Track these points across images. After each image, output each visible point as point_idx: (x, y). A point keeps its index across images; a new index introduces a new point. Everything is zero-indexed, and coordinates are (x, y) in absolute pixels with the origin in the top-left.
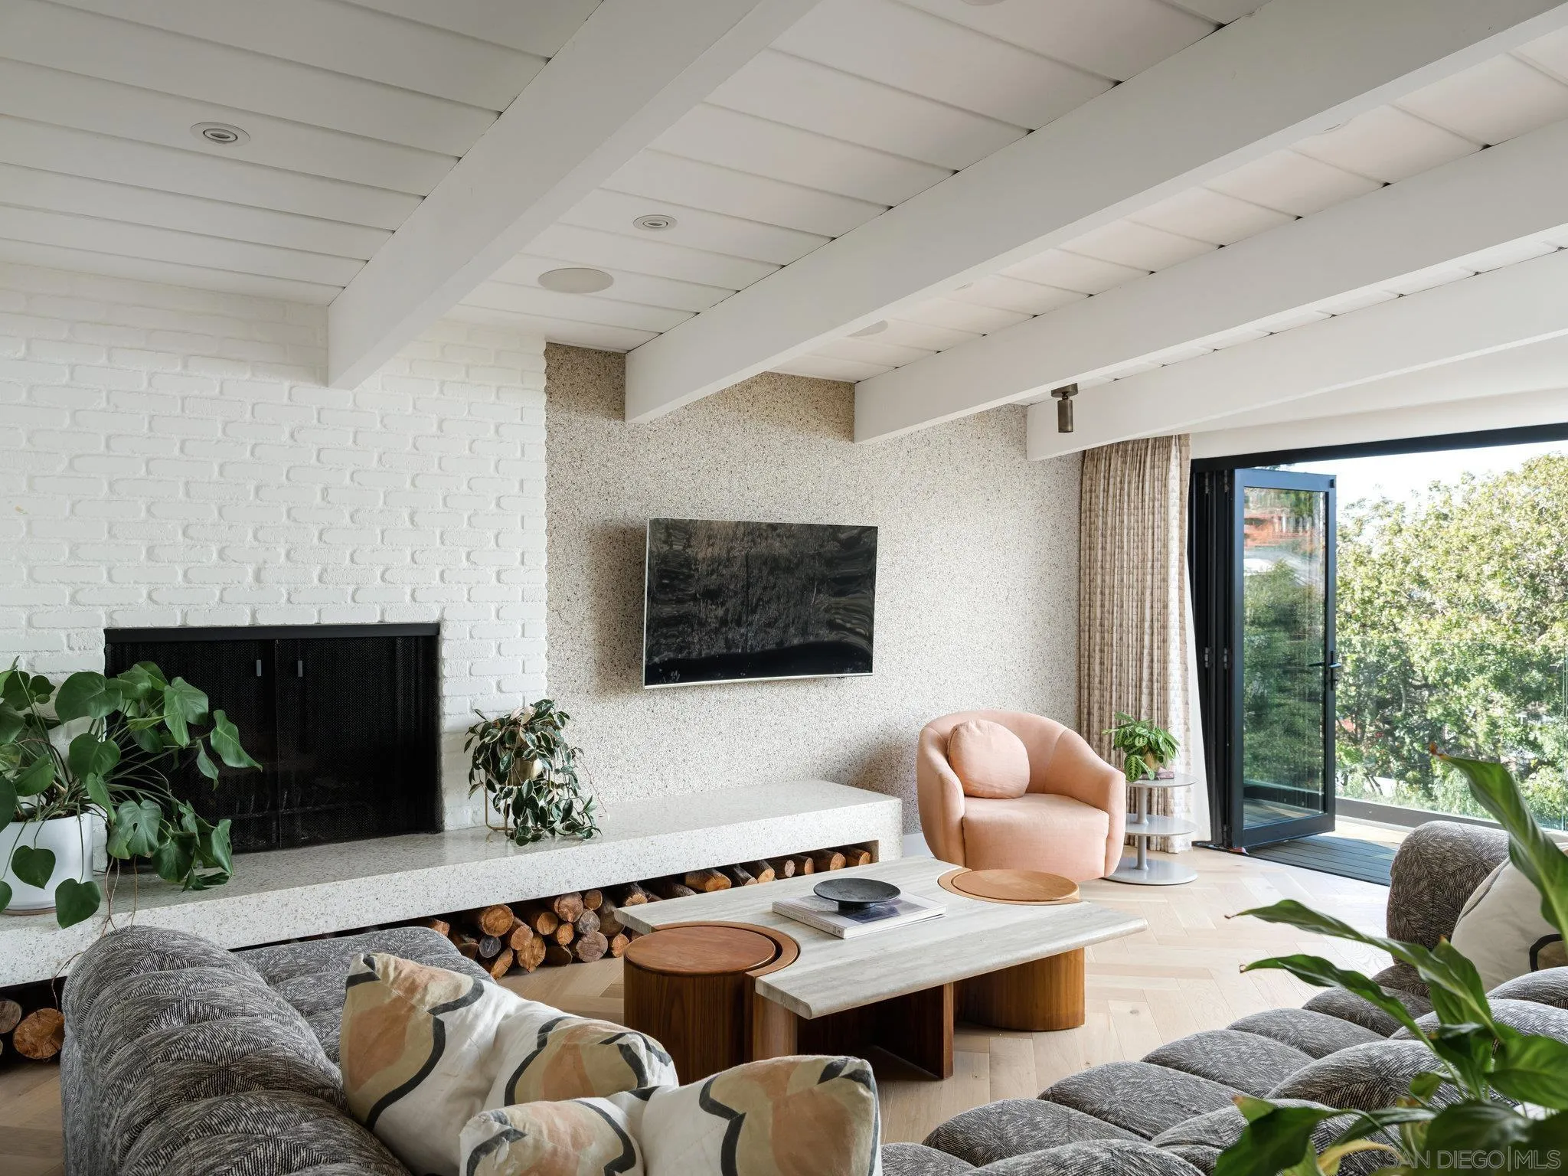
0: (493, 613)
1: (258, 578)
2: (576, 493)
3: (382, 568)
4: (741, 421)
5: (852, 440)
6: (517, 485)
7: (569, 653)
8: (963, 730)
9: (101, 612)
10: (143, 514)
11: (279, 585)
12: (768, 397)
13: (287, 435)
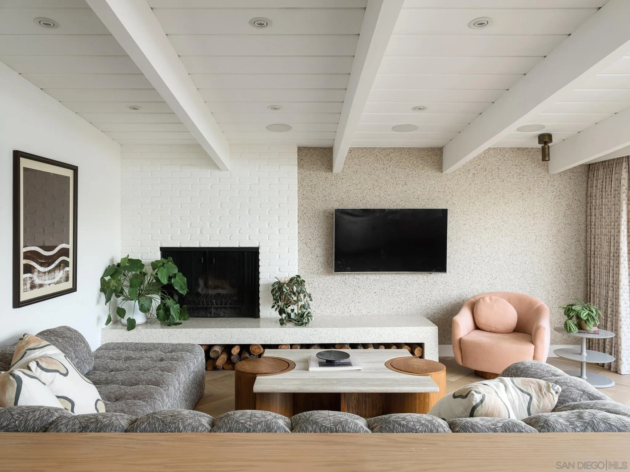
0: (278, 244)
1: (201, 232)
2: (313, 200)
3: (239, 229)
4: (385, 168)
5: (442, 172)
6: (286, 199)
7: (310, 259)
8: (481, 300)
9: (159, 242)
10: (170, 213)
11: (207, 234)
12: (398, 158)
13: (210, 187)
